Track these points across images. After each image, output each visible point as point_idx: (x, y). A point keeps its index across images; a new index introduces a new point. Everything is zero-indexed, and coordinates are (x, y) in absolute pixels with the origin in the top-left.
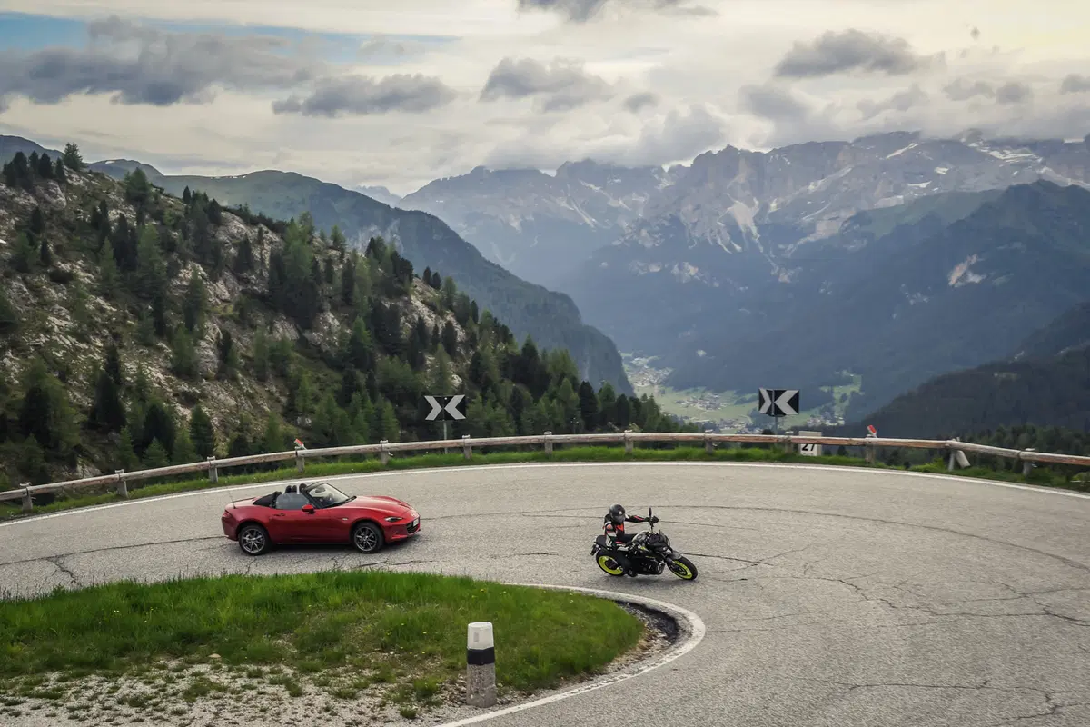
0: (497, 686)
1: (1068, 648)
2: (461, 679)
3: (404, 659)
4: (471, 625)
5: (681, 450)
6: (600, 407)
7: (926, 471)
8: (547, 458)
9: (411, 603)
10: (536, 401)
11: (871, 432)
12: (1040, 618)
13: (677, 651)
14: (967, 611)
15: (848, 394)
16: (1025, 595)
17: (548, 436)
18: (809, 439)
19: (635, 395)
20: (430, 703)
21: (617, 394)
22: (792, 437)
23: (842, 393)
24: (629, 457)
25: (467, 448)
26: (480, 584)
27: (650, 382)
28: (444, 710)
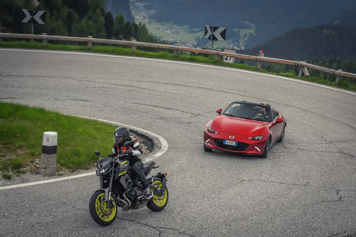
0: (57, 166)
1: (349, 169)
2: (37, 161)
3: (5, 148)
4: (45, 133)
5: (161, 53)
6: (116, 27)
7: (287, 76)
8: (89, 50)
9: (11, 119)
10: (81, 20)
11: (261, 53)
12: (337, 154)
13: (153, 156)
14: (301, 148)
15: (248, 34)
16: (331, 142)
17: (90, 38)
18: (229, 54)
19: (135, 22)
20: (19, 172)
21: (126, 20)
22: (220, 52)
23: (244, 33)
24: (133, 54)
25: (45, 40)
26: (50, 113)
27: (144, 17)
28: (27, 176)
